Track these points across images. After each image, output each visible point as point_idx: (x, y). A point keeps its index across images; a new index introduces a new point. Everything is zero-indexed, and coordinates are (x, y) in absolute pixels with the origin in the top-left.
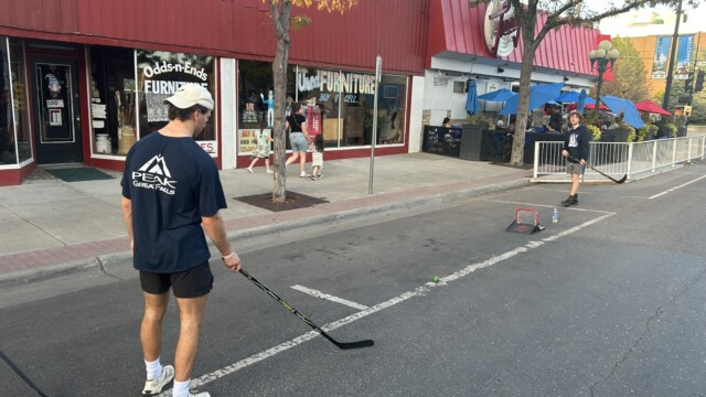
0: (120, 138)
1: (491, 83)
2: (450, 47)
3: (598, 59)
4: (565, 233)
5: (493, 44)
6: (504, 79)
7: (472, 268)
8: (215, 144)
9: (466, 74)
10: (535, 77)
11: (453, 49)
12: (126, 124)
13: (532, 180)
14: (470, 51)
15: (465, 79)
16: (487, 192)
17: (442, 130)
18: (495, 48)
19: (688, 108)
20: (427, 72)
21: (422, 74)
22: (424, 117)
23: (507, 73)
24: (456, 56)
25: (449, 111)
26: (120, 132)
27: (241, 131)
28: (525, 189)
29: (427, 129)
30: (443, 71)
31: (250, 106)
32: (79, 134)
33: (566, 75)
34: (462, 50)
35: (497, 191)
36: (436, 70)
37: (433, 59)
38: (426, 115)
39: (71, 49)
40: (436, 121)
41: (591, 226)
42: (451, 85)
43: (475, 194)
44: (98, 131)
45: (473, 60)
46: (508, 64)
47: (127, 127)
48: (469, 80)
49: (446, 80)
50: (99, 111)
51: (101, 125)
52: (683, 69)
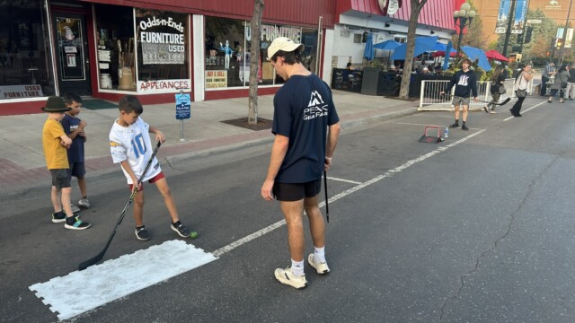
0: (121, 76)
1: (381, 35)
2: (354, 7)
3: (461, 18)
4: (459, 142)
5: (385, 5)
6: (390, 32)
7: (412, 162)
8: (189, 81)
9: (363, 28)
10: (419, 32)
11: (356, 9)
12: (126, 66)
13: (419, 109)
14: (368, 11)
15: (361, 32)
16: (391, 117)
17: (346, 72)
18: (386, 9)
19: (519, 56)
20: (336, 27)
21: (332, 28)
22: (333, 62)
23: (392, 28)
24: (358, 14)
25: (350, 57)
26: (120, 72)
27: (206, 72)
28: (416, 115)
29: (335, 71)
30: (347, 25)
31: (213, 52)
32: (88, 73)
33: (433, 29)
34: (362, 9)
35: (398, 117)
36: (342, 25)
37: (341, 16)
38: (335, 59)
39: (81, 6)
40: (342, 65)
41: (473, 137)
42: (352, 36)
43: (383, 119)
44: (102, 71)
45: (369, 17)
46: (394, 21)
47: (126, 68)
48: (365, 33)
49: (349, 32)
50: (105, 55)
51: (106, 66)
52: (518, 26)
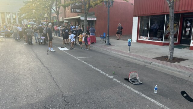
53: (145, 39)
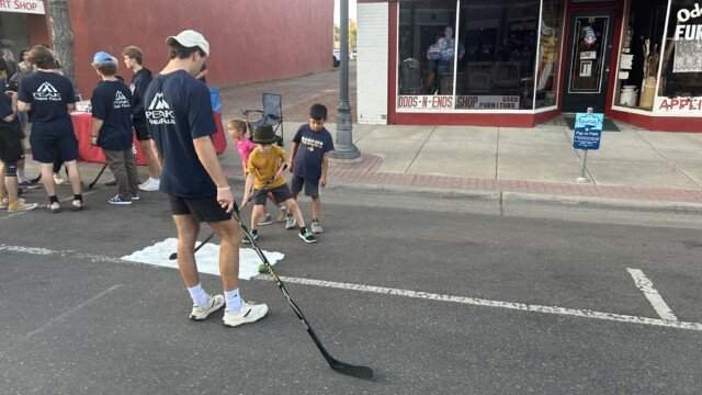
0: (643, 89)
12: (650, 75)
26: (644, 83)
44: (623, 83)
47: (650, 78)
50: (626, 61)
51: (625, 76)
53: (429, 105)
